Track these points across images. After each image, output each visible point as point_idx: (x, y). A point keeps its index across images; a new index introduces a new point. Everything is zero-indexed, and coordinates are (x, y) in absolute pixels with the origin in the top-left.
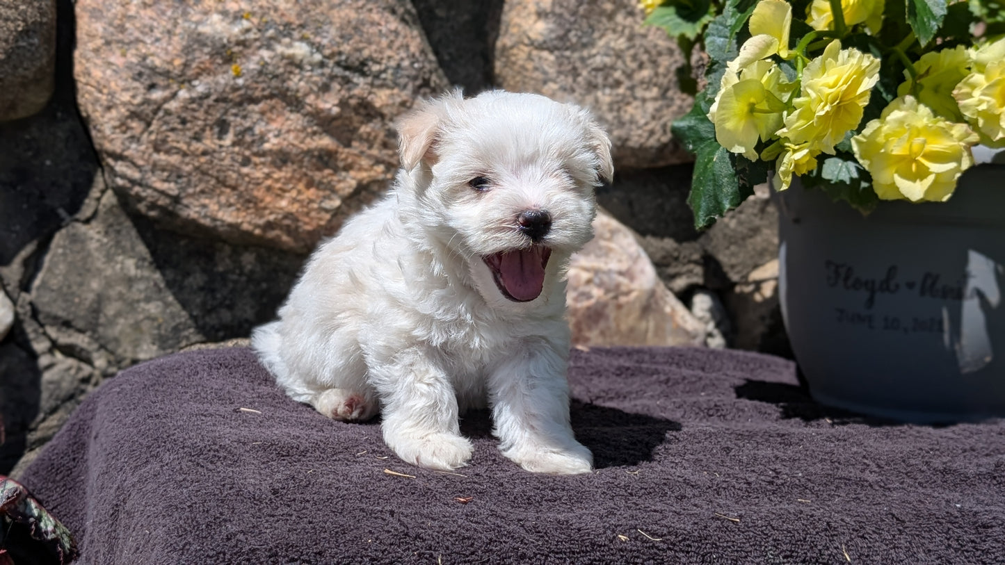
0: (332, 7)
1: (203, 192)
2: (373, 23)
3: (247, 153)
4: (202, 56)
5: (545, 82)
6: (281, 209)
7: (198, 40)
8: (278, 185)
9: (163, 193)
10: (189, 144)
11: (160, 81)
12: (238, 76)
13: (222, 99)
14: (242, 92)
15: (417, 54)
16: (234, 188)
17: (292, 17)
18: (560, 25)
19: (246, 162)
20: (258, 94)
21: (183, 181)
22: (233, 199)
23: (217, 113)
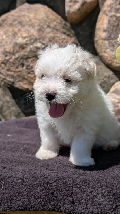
0: (47, 33)
1: (19, 81)
2: (58, 37)
3: (29, 71)
4: (17, 48)
5: (107, 49)
7: (16, 44)
9: (10, 81)
10: (15, 69)
11: (8, 54)
12: (25, 52)
13: (22, 58)
14: (26, 56)
16: (27, 80)
17: (37, 37)
18: (109, 33)
19: (29, 73)
20: (30, 56)
21: (15, 78)
22: (27, 82)
23: (21, 62)
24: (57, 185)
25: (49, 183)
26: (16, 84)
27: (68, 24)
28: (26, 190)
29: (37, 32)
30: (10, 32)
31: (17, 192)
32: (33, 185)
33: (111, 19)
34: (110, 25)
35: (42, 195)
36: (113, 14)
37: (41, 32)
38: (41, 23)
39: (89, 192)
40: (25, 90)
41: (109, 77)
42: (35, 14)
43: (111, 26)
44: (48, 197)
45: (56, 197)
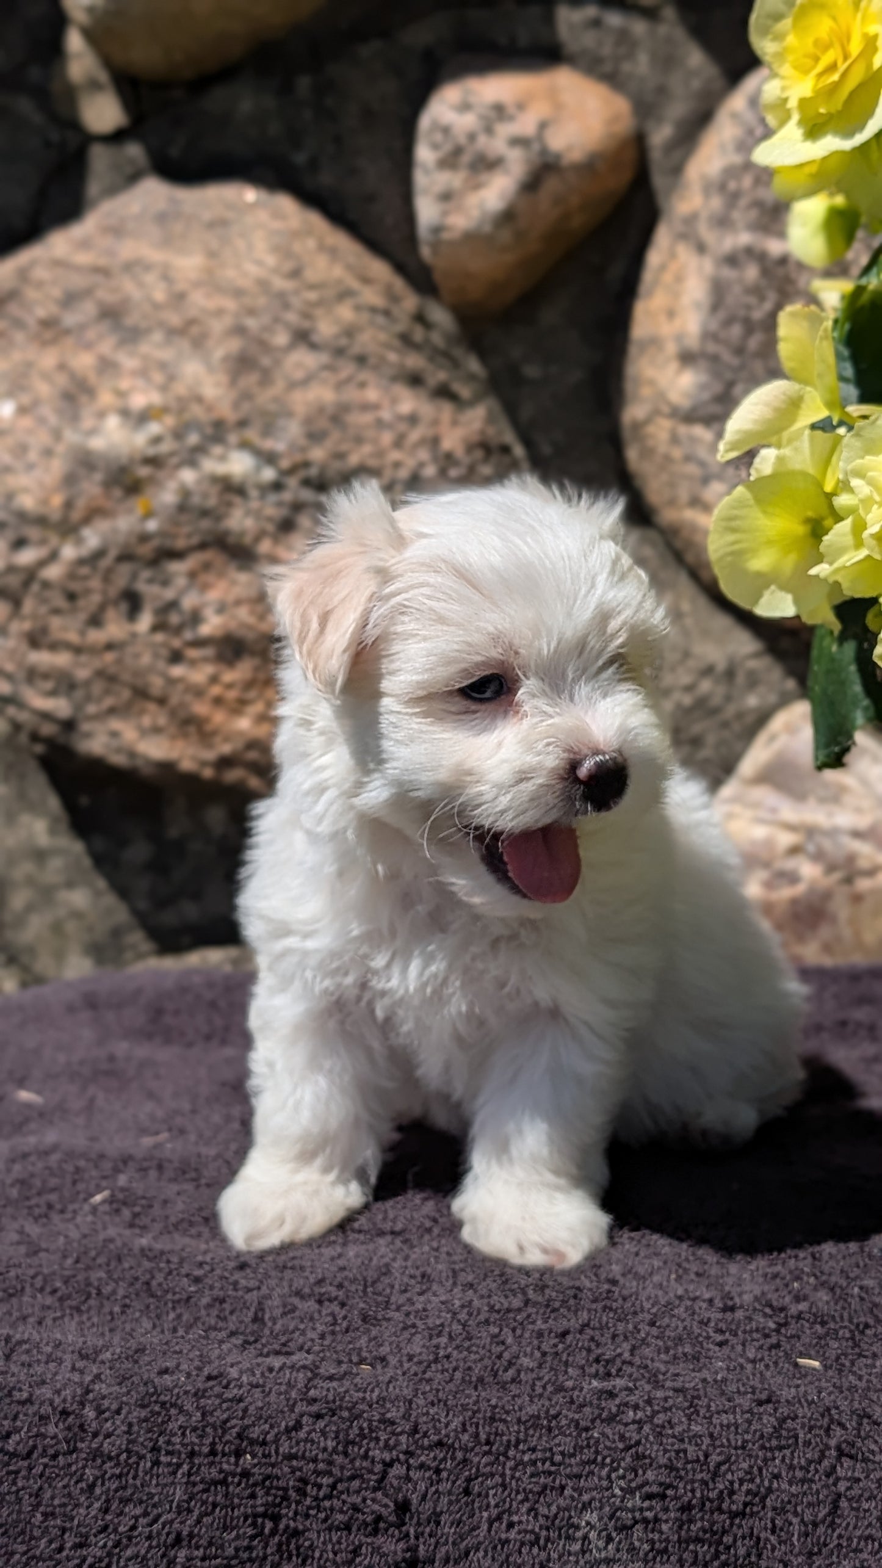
0: (293, 385)
1: (112, 711)
2: (366, 407)
3: (176, 643)
4: (91, 488)
5: (708, 481)
6: (241, 733)
7: (85, 461)
8: (232, 695)
9: (46, 716)
10: (82, 633)
11: (33, 533)
12: (149, 515)
13: (126, 557)
14: (155, 543)
15: (460, 452)
16: (162, 701)
17: (226, 411)
18: (716, 374)
19: (176, 657)
20: (180, 543)
21: (79, 694)
22: (162, 720)
23: (121, 580)
24: (303, 1457)
25: (252, 1442)
26: (88, 735)
27: (440, 316)
28: (98, 1491)
29: (223, 378)
30: (46, 377)
31: (39, 1504)
32: (141, 1457)
33: (728, 273)
34: (721, 315)
35: (199, 1521)
36: (745, 238)
37: (250, 380)
38: (251, 312)
39: (520, 1497)
40: (147, 771)
41: (730, 674)
42: (212, 254)
43: (728, 322)
44: (238, 1537)
45: (296, 1533)
